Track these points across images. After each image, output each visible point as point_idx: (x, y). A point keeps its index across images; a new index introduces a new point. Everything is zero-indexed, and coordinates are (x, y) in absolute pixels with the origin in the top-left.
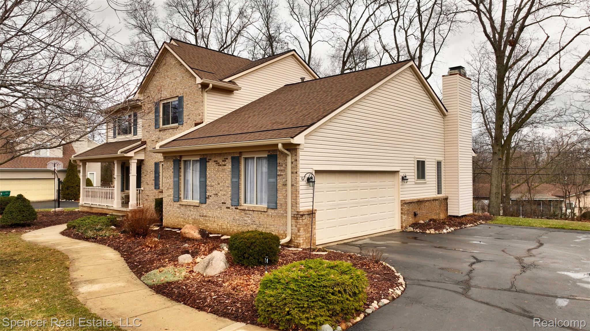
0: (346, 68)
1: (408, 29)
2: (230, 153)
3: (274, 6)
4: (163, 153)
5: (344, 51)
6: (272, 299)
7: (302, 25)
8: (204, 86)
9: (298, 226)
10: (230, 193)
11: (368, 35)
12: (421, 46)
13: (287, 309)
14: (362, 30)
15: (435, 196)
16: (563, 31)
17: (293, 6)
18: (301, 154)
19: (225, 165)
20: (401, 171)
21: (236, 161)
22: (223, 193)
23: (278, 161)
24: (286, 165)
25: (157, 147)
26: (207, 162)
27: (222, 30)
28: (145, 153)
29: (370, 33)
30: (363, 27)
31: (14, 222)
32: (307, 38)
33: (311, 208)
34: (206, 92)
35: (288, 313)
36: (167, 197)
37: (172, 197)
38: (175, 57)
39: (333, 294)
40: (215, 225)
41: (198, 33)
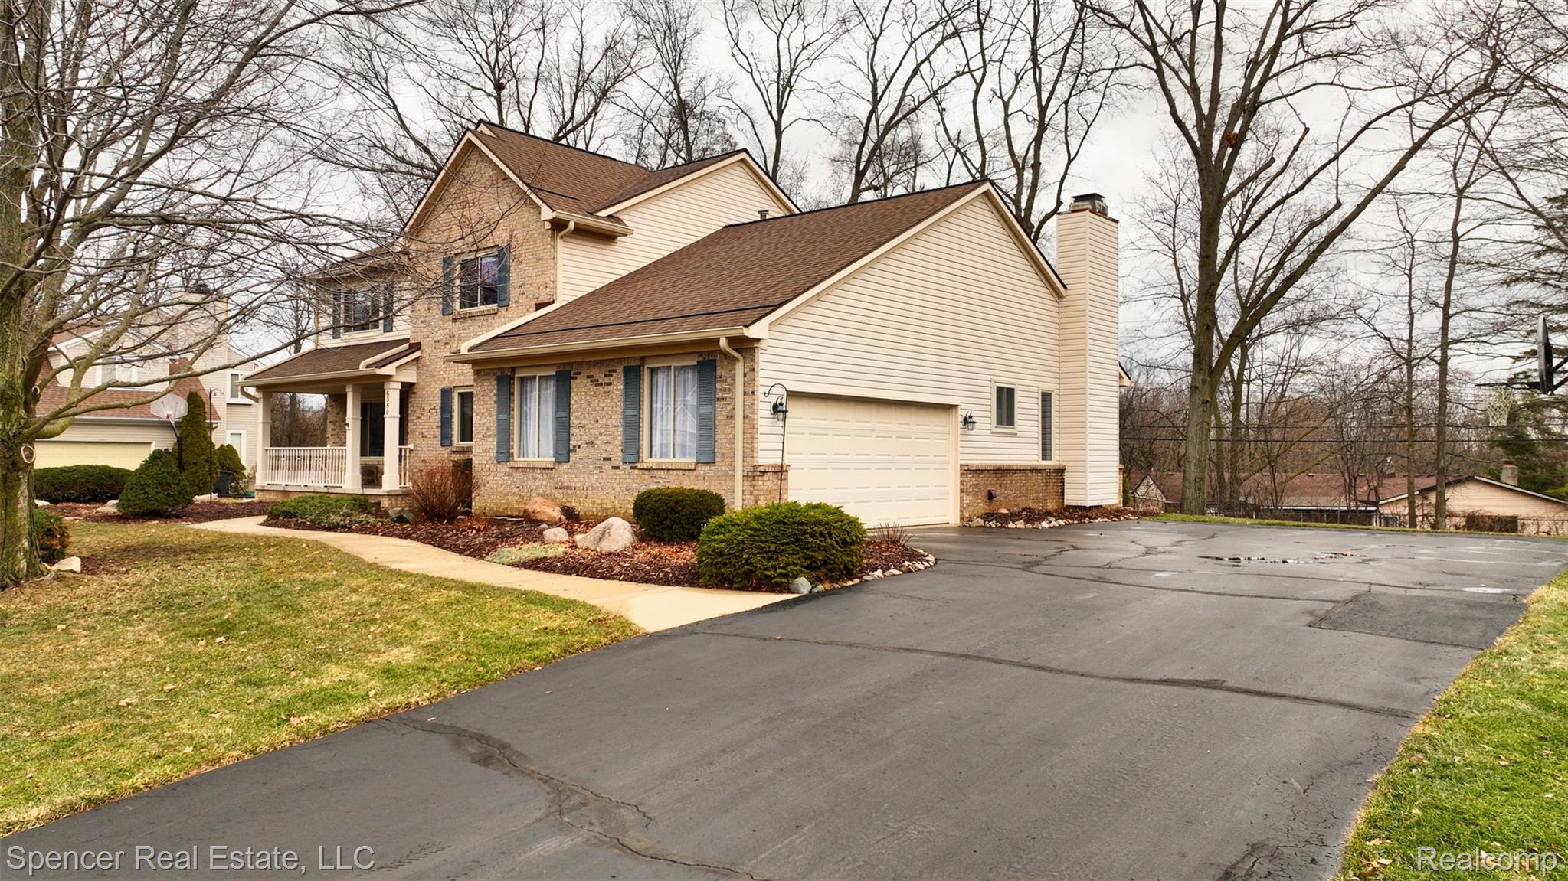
0: (864, 184)
1: (1010, 99)
2: (620, 360)
3: (690, 32)
4: (473, 362)
5: (858, 146)
6: (723, 545)
7: (758, 81)
8: (558, 225)
9: (755, 493)
10: (620, 438)
11: (917, 108)
12: (1038, 140)
13: (745, 556)
14: (904, 96)
15: (1036, 463)
16: (1345, 116)
17: (738, 35)
18: (762, 357)
19: (610, 384)
20: (962, 406)
21: (633, 377)
22: (605, 438)
23: (718, 373)
24: (734, 380)
25: (464, 351)
26: (571, 378)
27: (561, 84)
28: (418, 368)
29: (921, 103)
30: (905, 89)
31: (148, 506)
32: (770, 113)
33: (779, 462)
34: (562, 237)
35: (747, 562)
36: (482, 450)
37: (493, 454)
38: (491, 162)
39: (812, 536)
40: (588, 504)
41: (504, 92)
